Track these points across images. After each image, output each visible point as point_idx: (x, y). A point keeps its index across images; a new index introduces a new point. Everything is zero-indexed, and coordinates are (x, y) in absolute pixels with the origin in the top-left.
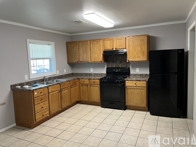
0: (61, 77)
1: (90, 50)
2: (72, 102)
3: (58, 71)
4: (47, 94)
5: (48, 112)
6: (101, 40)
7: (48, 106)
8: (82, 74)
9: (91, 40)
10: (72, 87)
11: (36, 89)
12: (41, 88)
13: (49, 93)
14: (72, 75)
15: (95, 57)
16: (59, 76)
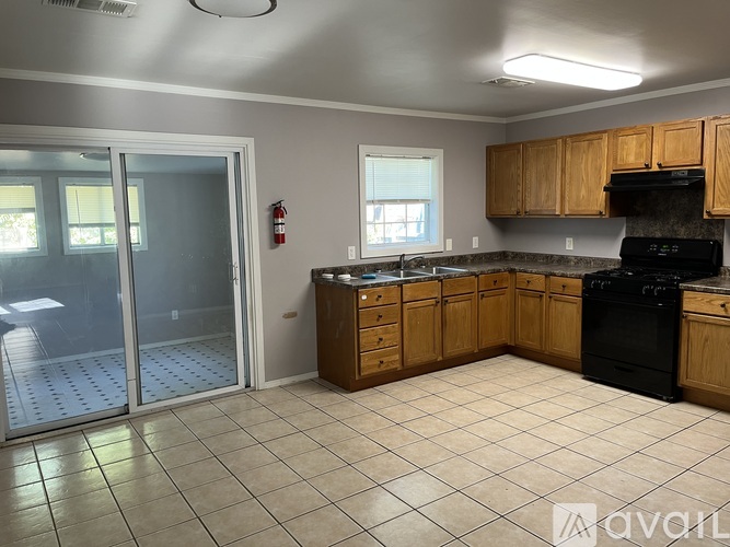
0: (460, 260)
1: (563, 171)
2: (483, 346)
3: (449, 242)
4: (399, 305)
5: (397, 357)
6: (605, 136)
7: (399, 339)
8: (535, 255)
9: (571, 136)
10: (483, 296)
11: (365, 287)
12: (379, 285)
13: (402, 303)
14: (503, 256)
15: (578, 197)
16: (453, 257)
